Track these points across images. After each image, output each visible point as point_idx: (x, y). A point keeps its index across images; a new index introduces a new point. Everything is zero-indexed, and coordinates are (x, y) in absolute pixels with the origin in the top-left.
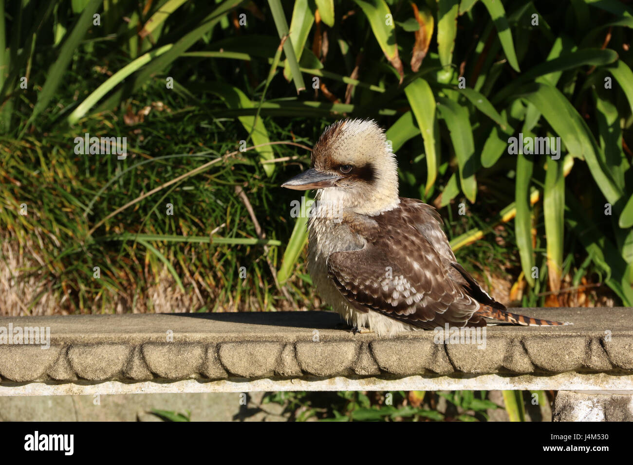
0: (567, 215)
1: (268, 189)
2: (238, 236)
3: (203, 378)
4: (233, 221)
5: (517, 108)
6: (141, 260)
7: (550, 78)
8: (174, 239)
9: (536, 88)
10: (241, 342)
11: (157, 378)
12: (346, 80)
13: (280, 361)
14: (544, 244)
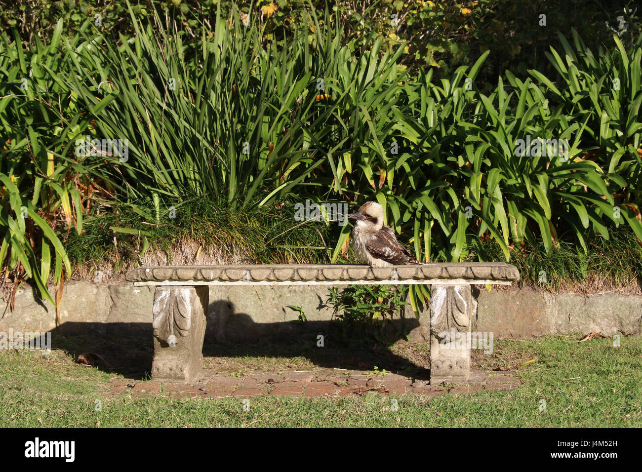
0: (432, 241)
1: (328, 230)
2: (317, 246)
3: (318, 280)
4: (315, 241)
5: (414, 204)
6: (284, 255)
7: (426, 192)
8: (295, 247)
9: (421, 195)
10: (330, 268)
11: (302, 280)
12: (355, 193)
13: (342, 274)
14: (424, 250)
